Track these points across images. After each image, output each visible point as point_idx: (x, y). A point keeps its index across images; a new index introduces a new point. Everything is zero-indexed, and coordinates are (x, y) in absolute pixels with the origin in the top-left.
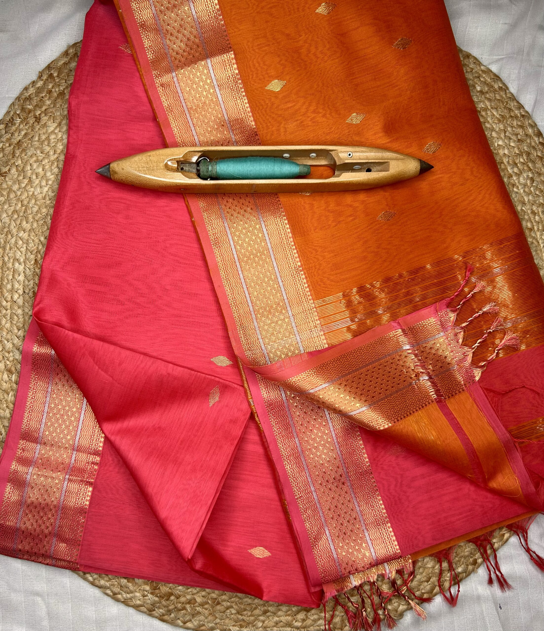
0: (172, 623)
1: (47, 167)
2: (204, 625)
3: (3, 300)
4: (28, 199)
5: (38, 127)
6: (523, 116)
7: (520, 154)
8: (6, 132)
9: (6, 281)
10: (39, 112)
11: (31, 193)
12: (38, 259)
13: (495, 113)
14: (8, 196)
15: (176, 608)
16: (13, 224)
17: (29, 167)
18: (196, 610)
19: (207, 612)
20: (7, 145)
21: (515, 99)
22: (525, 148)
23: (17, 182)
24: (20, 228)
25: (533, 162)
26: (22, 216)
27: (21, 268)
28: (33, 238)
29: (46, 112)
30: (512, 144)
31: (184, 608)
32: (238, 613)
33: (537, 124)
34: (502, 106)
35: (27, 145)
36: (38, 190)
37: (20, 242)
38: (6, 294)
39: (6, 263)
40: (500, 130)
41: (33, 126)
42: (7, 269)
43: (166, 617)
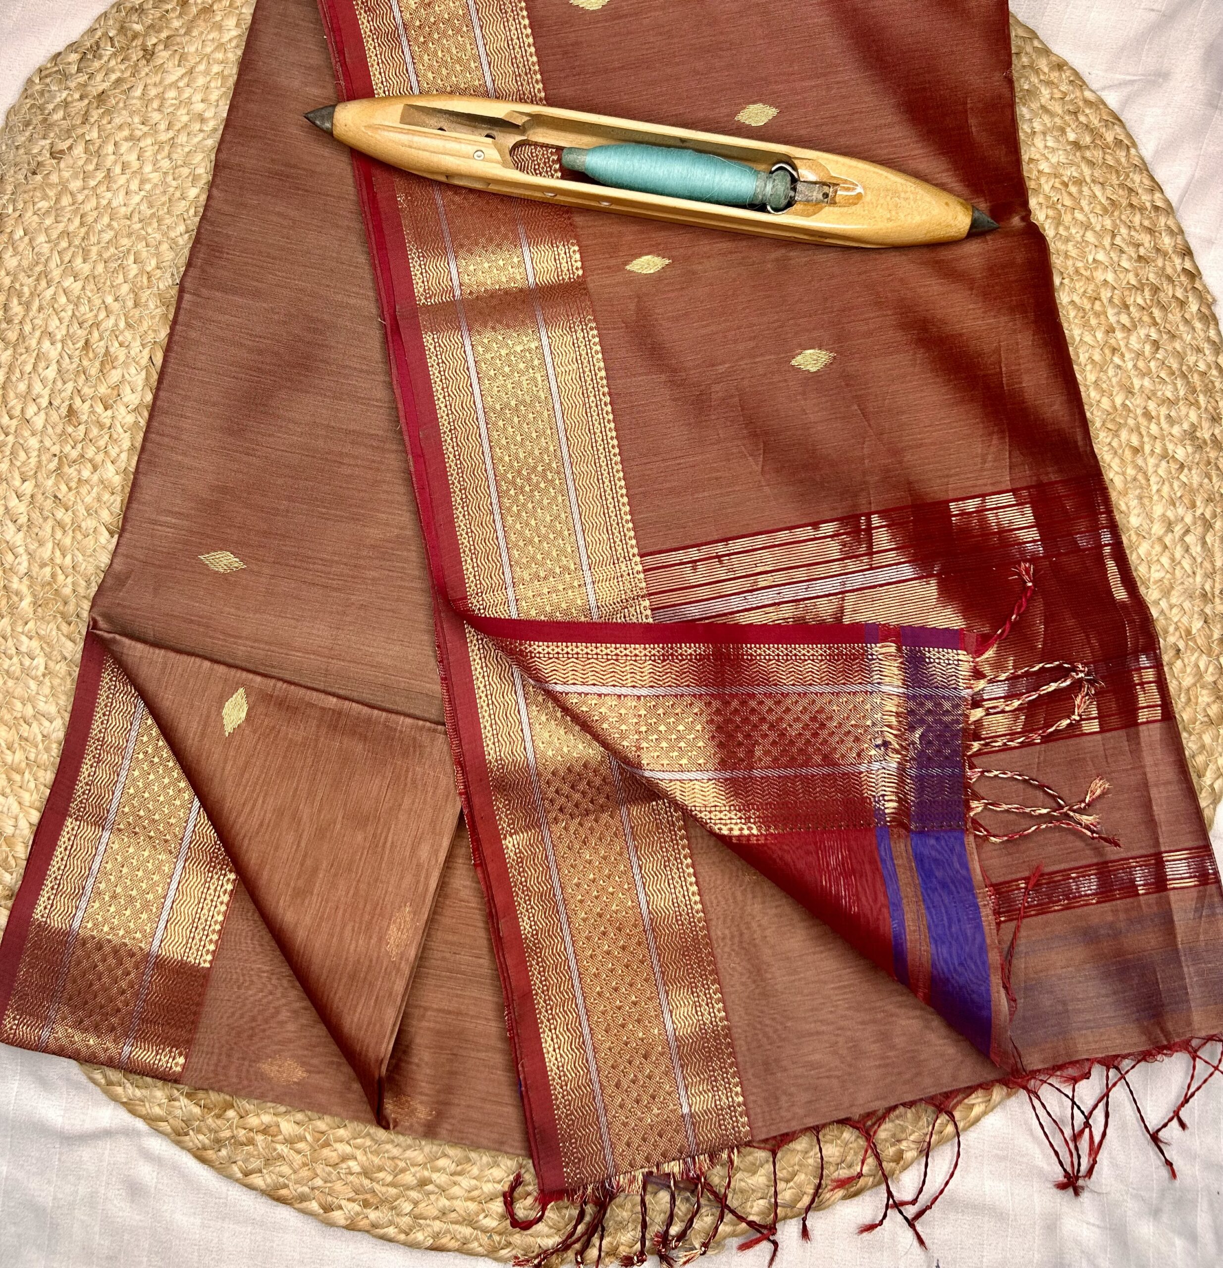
0: (221, 1170)
1: (147, 154)
2: (286, 1186)
3: (4, 412)
4: (95, 214)
5: (147, 70)
6: (1156, 208)
7: (1140, 288)
8: (79, 70)
9: (18, 375)
10: (154, 41)
11: (104, 202)
12: (92, 341)
13: (1099, 193)
14: (57, 201)
15: (233, 1137)
16: (56, 257)
17: (110, 148)
18: (275, 1150)
19: (298, 1159)
20: (77, 96)
21: (1147, 170)
22: (1152, 277)
23: (81, 176)
24: (68, 269)
25: (1163, 308)
26: (75, 246)
27: (53, 353)
28: (90, 295)
29: (168, 42)
30: (1125, 264)
31: (251, 1142)
32: (366, 1173)
33: (1184, 229)
34: (1116, 182)
35: (117, 103)
36: (121, 198)
37: (63, 300)
38: (13, 402)
39: (24, 338)
40: (1104, 229)
41: (136, 65)
42: (24, 351)
43: (210, 1154)
